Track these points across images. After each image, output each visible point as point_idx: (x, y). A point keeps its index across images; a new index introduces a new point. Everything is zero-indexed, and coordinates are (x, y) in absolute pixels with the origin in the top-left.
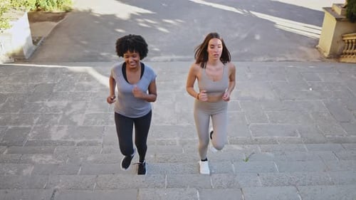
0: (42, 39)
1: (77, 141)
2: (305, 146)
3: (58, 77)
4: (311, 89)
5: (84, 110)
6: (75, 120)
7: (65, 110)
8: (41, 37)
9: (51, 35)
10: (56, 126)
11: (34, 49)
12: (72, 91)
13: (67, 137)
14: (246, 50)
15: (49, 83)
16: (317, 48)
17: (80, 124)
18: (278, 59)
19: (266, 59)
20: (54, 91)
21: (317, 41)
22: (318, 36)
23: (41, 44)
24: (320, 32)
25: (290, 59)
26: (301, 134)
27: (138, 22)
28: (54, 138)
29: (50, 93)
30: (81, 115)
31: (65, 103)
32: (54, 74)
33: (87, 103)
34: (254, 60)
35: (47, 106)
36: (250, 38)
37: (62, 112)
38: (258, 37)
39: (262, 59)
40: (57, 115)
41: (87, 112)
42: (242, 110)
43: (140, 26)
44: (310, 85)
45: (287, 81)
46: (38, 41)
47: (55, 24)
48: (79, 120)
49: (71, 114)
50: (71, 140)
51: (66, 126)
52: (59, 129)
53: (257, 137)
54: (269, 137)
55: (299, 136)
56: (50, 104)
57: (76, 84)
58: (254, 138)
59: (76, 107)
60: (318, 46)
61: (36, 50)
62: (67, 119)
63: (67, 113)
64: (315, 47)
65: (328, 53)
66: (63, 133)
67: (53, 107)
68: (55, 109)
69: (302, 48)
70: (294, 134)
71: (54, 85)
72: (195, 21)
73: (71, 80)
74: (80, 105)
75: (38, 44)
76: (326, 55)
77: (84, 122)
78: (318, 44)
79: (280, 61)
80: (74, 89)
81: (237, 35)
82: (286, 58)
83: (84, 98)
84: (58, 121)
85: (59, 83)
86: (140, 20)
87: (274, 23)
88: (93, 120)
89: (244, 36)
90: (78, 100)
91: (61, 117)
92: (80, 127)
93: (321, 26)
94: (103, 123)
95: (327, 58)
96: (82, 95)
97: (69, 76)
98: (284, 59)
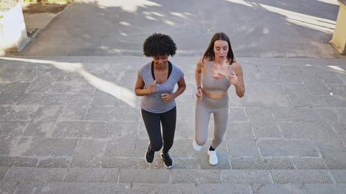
0: (38, 31)
1: (41, 158)
2: (329, 172)
3: (35, 75)
4: (331, 94)
5: (56, 117)
6: (43, 131)
7: (33, 116)
8: (36, 29)
9: (48, 27)
10: (19, 137)
11: (28, 41)
12: (46, 92)
13: (29, 153)
14: (254, 45)
15: (22, 82)
16: (330, 44)
17: (49, 135)
18: (288, 55)
19: (276, 55)
20: (27, 92)
21: (330, 36)
22: (332, 31)
23: (37, 37)
24: (334, 27)
25: (301, 55)
26: (322, 152)
27: (145, 15)
28: (13, 154)
29: (21, 94)
30: (52, 123)
31: (35, 107)
32: (30, 71)
33: (61, 108)
34: (263, 56)
35: (14, 111)
36: (258, 33)
37: (30, 119)
38: (266, 31)
39: (270, 55)
40: (23, 123)
41: (60, 120)
42: (249, 121)
43: (148, 20)
44: (330, 89)
45: (303, 83)
46: (34, 32)
47: (53, 15)
48: (48, 130)
49: (40, 122)
50: (34, 156)
51: (31, 137)
52: (23, 141)
53: (266, 157)
54: (282, 157)
55: (320, 157)
56: (17, 108)
57: (53, 84)
58: (263, 158)
59: (47, 113)
60: (332, 41)
61: (30, 42)
62: (34, 129)
63: (36, 121)
64: (328, 42)
65: (343, 49)
66: (26, 146)
67: (20, 112)
68: (22, 115)
69: (314, 43)
70: (314, 153)
71: (28, 84)
72: (200, 13)
73: (48, 78)
74: (54, 110)
75: (34, 36)
76: (341, 51)
77: (54, 133)
78: (331, 39)
79: (290, 57)
80: (50, 90)
81: (244, 28)
82: (297, 54)
83: (59, 102)
84: (24, 130)
85: (34, 82)
86: (147, 13)
87: (285, 17)
88: (65, 130)
89: (251, 30)
90: (52, 104)
91: (27, 125)
92: (48, 139)
93: (335, 20)
94: (76, 134)
95: (342, 54)
96: (57, 97)
97: (48, 73)
98: (295, 55)
